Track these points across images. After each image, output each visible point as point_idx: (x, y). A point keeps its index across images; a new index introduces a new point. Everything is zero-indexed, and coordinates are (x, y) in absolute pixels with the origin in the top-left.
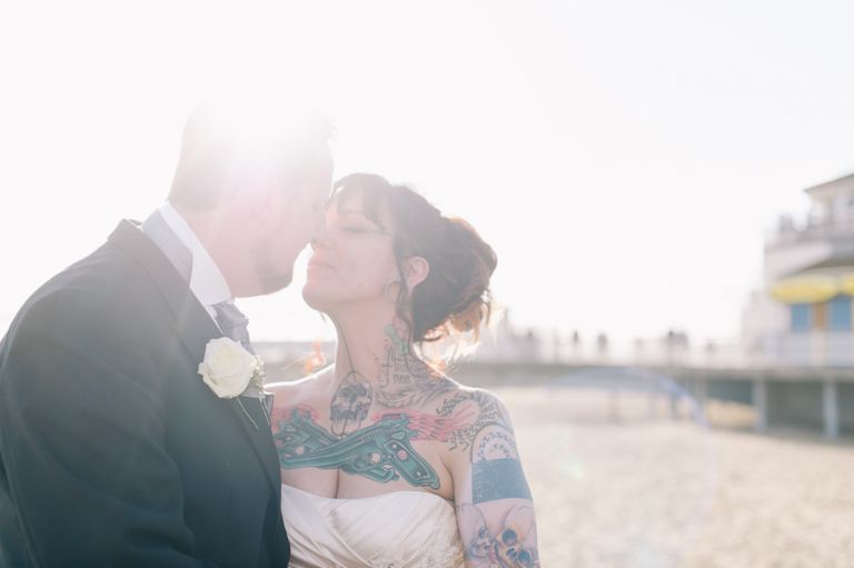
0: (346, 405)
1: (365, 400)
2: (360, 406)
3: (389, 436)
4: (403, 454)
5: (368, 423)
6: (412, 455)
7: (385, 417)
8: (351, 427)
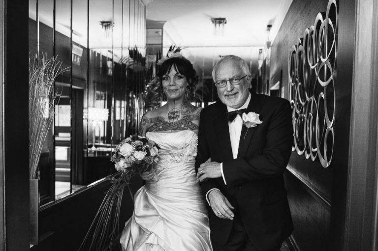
0: (173, 116)
1: (178, 114)
2: (177, 116)
3: (186, 121)
4: (190, 124)
5: (180, 119)
6: (192, 124)
7: (184, 117)
8: (175, 121)
